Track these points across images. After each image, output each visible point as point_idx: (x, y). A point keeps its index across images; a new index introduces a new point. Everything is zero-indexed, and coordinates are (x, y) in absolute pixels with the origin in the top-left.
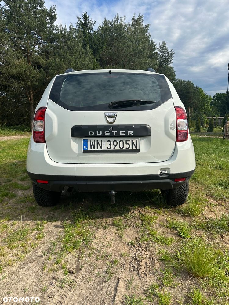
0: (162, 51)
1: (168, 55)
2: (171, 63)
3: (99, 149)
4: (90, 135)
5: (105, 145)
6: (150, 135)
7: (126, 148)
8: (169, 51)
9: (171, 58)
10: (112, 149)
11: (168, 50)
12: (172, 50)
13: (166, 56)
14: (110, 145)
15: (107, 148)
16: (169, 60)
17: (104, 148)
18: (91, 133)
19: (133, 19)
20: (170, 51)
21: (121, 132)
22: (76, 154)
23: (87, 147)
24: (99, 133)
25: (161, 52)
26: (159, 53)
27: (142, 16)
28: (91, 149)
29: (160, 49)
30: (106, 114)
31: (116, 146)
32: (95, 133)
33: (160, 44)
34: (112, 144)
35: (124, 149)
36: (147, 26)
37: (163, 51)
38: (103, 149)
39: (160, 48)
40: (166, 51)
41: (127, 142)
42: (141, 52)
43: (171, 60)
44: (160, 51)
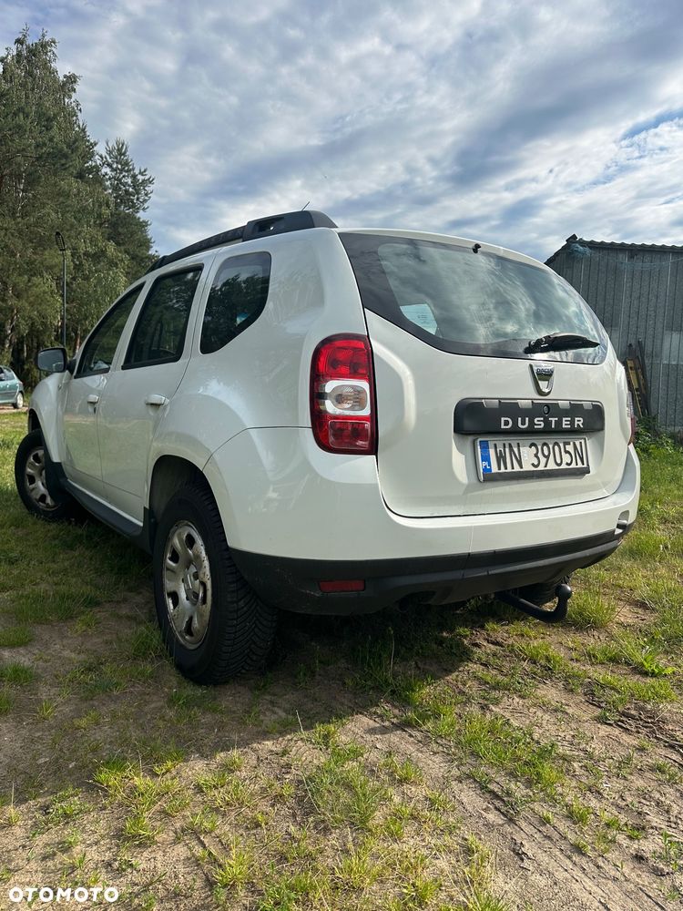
0: (115, 166)
1: (135, 184)
2: (144, 209)
3: (517, 468)
4: (503, 427)
5: (528, 457)
6: (602, 429)
7: (567, 464)
8: (137, 172)
9: (146, 195)
10: (541, 468)
11: (133, 169)
12: (145, 171)
13: (129, 186)
14: (536, 456)
15: (533, 465)
16: (138, 199)
17: (527, 467)
18: (506, 423)
19: (19, 41)
20: (141, 173)
21: (564, 419)
22: (463, 484)
23: (490, 465)
24: (523, 423)
25: (113, 170)
26: (106, 170)
27: (54, 43)
28: (500, 469)
29: (110, 160)
30: (535, 369)
31: (548, 457)
32: (515, 423)
33: (110, 145)
34: (540, 455)
35: (564, 466)
36: (72, 79)
37: (117, 168)
38: (525, 469)
39: (108, 157)
40: (128, 171)
41: (567, 446)
42: (65, 156)
43: (145, 201)
44: (110, 165)
